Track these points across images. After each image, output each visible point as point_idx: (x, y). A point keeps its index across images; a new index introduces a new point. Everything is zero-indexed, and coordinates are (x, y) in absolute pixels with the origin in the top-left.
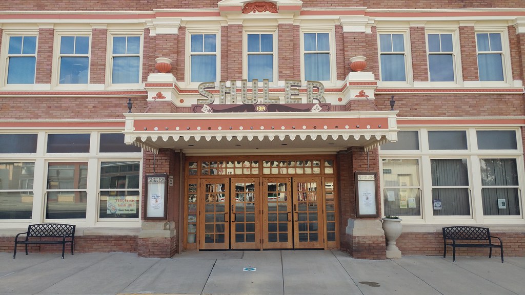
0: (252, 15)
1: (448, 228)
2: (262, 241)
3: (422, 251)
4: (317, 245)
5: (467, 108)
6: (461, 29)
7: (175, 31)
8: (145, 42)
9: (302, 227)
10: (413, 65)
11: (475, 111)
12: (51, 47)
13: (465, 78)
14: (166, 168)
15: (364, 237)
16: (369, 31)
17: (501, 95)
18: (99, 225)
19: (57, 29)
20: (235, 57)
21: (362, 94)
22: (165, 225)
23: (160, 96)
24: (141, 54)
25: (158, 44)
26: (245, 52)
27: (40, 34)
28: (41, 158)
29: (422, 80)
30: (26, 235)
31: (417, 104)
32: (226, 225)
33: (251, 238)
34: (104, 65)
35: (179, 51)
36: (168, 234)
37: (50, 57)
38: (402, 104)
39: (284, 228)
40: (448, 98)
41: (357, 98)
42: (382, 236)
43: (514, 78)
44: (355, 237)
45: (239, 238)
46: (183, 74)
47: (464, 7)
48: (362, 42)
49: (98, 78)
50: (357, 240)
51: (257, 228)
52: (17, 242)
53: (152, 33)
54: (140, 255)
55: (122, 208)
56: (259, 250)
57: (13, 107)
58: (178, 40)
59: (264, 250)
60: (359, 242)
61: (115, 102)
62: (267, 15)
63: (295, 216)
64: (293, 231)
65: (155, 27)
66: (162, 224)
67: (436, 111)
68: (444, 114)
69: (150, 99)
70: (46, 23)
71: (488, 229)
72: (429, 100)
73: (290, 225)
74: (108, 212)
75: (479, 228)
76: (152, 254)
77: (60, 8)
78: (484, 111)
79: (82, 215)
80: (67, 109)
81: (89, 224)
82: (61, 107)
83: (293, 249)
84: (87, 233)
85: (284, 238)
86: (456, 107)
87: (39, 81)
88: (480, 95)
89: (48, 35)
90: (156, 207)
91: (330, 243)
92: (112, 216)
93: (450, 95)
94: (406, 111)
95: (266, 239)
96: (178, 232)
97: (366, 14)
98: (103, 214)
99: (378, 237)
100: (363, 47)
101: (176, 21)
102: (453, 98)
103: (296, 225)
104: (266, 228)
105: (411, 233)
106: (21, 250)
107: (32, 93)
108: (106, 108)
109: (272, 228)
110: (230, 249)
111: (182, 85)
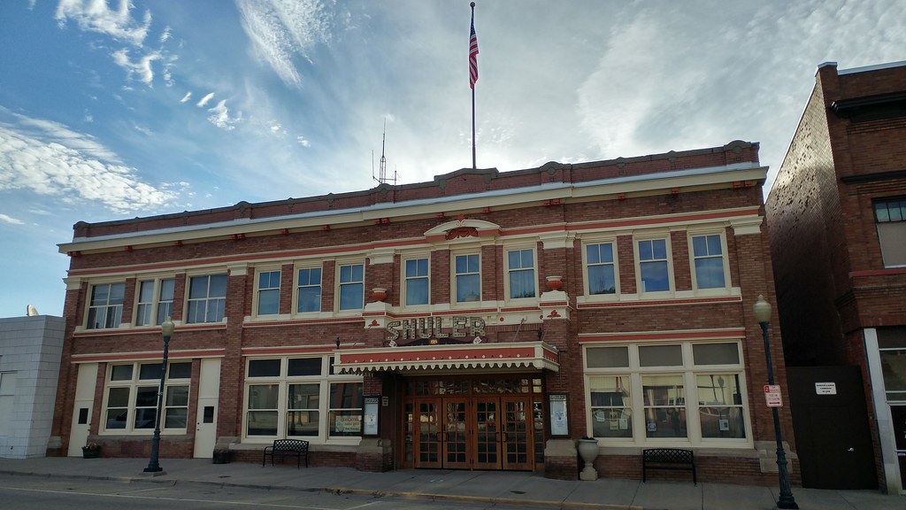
0: (456, 240)
1: (648, 450)
2: (472, 461)
3: (626, 475)
4: (525, 467)
5: (679, 320)
6: (673, 234)
7: (390, 260)
8: (366, 271)
9: (511, 448)
10: (621, 277)
11: (688, 324)
12: (291, 281)
13: (678, 288)
14: (379, 390)
15: (555, 457)
16: (570, 245)
17: (716, 305)
18: (328, 443)
19: (296, 264)
20: (442, 281)
21: (554, 314)
22: (379, 442)
23: (375, 323)
24: (364, 282)
25: (376, 273)
26: (453, 274)
27: (283, 270)
28: (284, 380)
29: (630, 293)
30: (272, 449)
31: (624, 319)
32: (439, 444)
33: (462, 458)
34: (333, 294)
35: (395, 278)
36: (380, 450)
37: (291, 289)
38: (607, 319)
39: (493, 448)
40: (658, 310)
41: (550, 318)
42: (573, 457)
43: (733, 286)
44: (547, 457)
45: (451, 459)
46: (399, 299)
47: (673, 212)
48: (563, 258)
49: (328, 307)
50: (548, 460)
51: (467, 449)
52: (265, 454)
53: (372, 263)
54: (358, 469)
55: (348, 427)
56: (469, 470)
57: (262, 336)
58: (394, 269)
59: (474, 470)
60: (550, 462)
61: (341, 327)
62: (470, 239)
63: (504, 436)
64: (502, 453)
65: (373, 257)
66: (376, 441)
67: (645, 325)
68: (654, 328)
69: (366, 327)
70: (287, 260)
71: (692, 452)
72: (638, 313)
73: (498, 445)
74: (337, 431)
75: (682, 451)
76: (367, 469)
77: (299, 247)
78: (698, 323)
79: (315, 433)
80: (303, 336)
81: (320, 441)
82: (298, 334)
83: (502, 470)
84: (319, 449)
85: (493, 459)
86: (666, 319)
87: (282, 312)
88: (693, 306)
89: (288, 270)
90: (371, 425)
91: (539, 465)
92: (341, 434)
93: (660, 307)
94: (612, 326)
95: (476, 460)
96: (393, 449)
97: (566, 228)
98: (333, 433)
99: (570, 457)
100: (563, 263)
101: (391, 250)
102: (663, 310)
103: (505, 445)
104: (476, 448)
105: (615, 456)
106: (269, 462)
107: (277, 323)
108: (334, 333)
109: (481, 448)
110: (442, 468)
111: (396, 310)
